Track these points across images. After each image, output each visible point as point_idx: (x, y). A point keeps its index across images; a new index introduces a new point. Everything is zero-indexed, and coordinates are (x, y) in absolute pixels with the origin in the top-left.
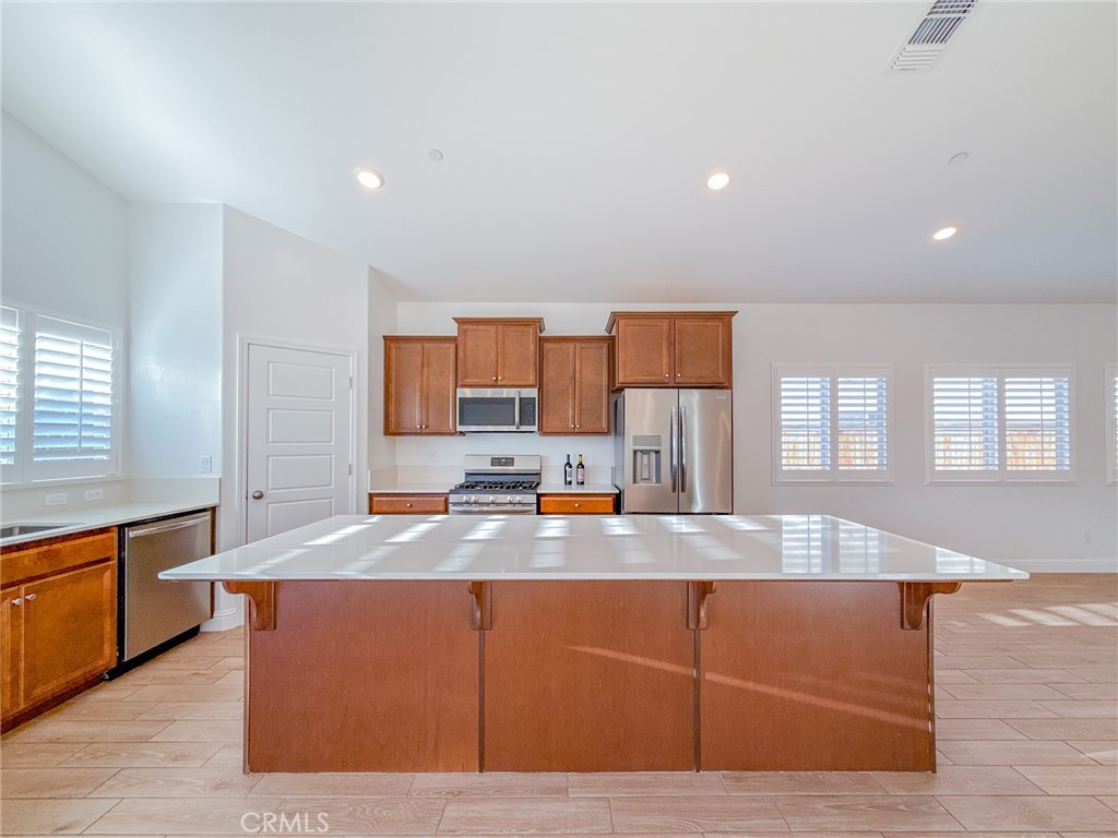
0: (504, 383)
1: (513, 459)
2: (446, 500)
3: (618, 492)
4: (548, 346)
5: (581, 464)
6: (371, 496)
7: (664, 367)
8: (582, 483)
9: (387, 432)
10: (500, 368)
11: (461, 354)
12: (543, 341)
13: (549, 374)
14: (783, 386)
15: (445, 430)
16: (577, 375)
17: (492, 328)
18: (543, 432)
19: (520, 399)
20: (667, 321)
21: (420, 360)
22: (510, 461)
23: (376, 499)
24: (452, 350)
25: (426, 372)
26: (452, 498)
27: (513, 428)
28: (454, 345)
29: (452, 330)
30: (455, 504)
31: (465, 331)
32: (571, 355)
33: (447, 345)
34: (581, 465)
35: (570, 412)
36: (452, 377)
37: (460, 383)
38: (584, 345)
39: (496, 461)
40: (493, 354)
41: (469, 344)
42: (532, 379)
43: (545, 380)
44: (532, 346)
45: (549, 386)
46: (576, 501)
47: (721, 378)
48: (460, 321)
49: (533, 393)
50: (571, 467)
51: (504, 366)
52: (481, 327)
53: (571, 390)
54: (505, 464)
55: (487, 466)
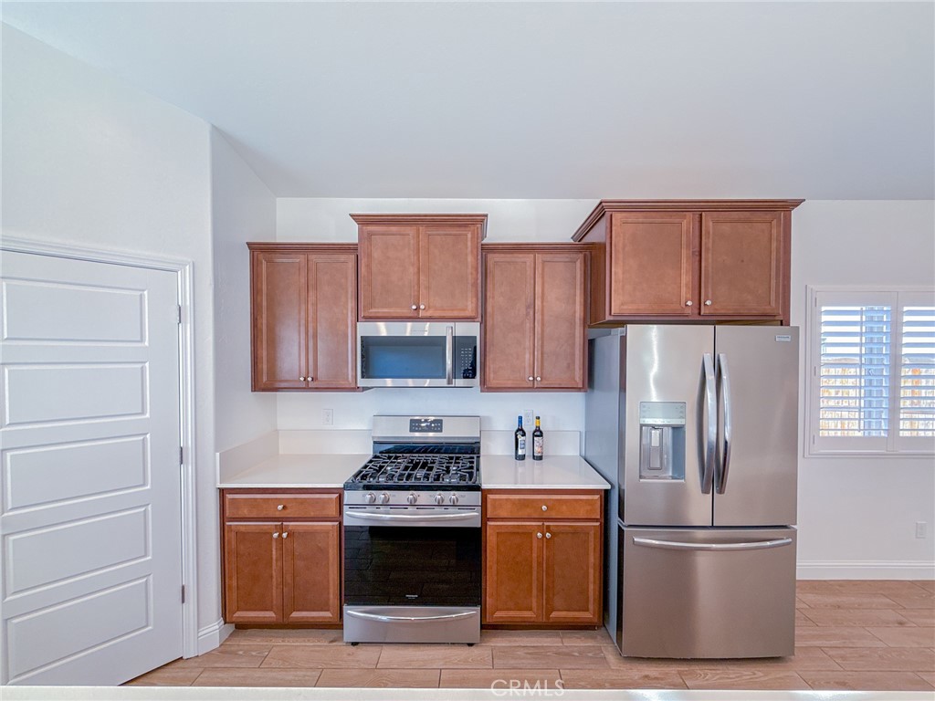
0: (428, 314)
1: (441, 421)
2: (340, 498)
3: (608, 487)
4: (492, 258)
5: (538, 429)
6: (222, 492)
7: (684, 290)
8: (540, 458)
9: (257, 386)
10: (423, 291)
11: (363, 270)
12: (488, 249)
13: (497, 299)
14: (825, 318)
15: (342, 383)
16: (538, 303)
17: (410, 231)
18: (486, 387)
19: (454, 338)
20: (689, 215)
21: (303, 280)
22: (437, 425)
23: (229, 496)
24: (351, 264)
25: (312, 298)
26: (350, 497)
27: (444, 382)
28: (353, 257)
29: (351, 234)
30: (353, 506)
31: (370, 235)
32: (529, 272)
33: (343, 257)
34: (538, 433)
35: (527, 356)
36: (351, 304)
37: (362, 314)
38: (548, 257)
39: (415, 425)
40: (412, 270)
41: (376, 254)
42: (470, 306)
43: (489, 309)
44: (470, 259)
45: (495, 319)
46: (544, 502)
47: (773, 306)
48: (363, 220)
49: (472, 329)
50: (524, 435)
51: (428, 288)
52: (394, 229)
53: (528, 325)
54: (429, 429)
55: (403, 433)
